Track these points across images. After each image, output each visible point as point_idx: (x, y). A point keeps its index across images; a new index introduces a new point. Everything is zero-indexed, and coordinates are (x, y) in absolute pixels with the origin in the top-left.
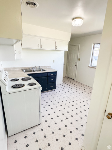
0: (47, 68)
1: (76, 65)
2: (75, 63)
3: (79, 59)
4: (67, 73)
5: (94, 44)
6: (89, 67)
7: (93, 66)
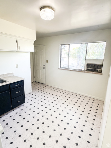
0: (8, 76)
1: (44, 68)
2: (43, 65)
3: (47, 61)
4: (34, 77)
5: (61, 45)
6: (59, 69)
7: (63, 68)
